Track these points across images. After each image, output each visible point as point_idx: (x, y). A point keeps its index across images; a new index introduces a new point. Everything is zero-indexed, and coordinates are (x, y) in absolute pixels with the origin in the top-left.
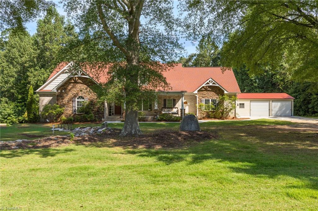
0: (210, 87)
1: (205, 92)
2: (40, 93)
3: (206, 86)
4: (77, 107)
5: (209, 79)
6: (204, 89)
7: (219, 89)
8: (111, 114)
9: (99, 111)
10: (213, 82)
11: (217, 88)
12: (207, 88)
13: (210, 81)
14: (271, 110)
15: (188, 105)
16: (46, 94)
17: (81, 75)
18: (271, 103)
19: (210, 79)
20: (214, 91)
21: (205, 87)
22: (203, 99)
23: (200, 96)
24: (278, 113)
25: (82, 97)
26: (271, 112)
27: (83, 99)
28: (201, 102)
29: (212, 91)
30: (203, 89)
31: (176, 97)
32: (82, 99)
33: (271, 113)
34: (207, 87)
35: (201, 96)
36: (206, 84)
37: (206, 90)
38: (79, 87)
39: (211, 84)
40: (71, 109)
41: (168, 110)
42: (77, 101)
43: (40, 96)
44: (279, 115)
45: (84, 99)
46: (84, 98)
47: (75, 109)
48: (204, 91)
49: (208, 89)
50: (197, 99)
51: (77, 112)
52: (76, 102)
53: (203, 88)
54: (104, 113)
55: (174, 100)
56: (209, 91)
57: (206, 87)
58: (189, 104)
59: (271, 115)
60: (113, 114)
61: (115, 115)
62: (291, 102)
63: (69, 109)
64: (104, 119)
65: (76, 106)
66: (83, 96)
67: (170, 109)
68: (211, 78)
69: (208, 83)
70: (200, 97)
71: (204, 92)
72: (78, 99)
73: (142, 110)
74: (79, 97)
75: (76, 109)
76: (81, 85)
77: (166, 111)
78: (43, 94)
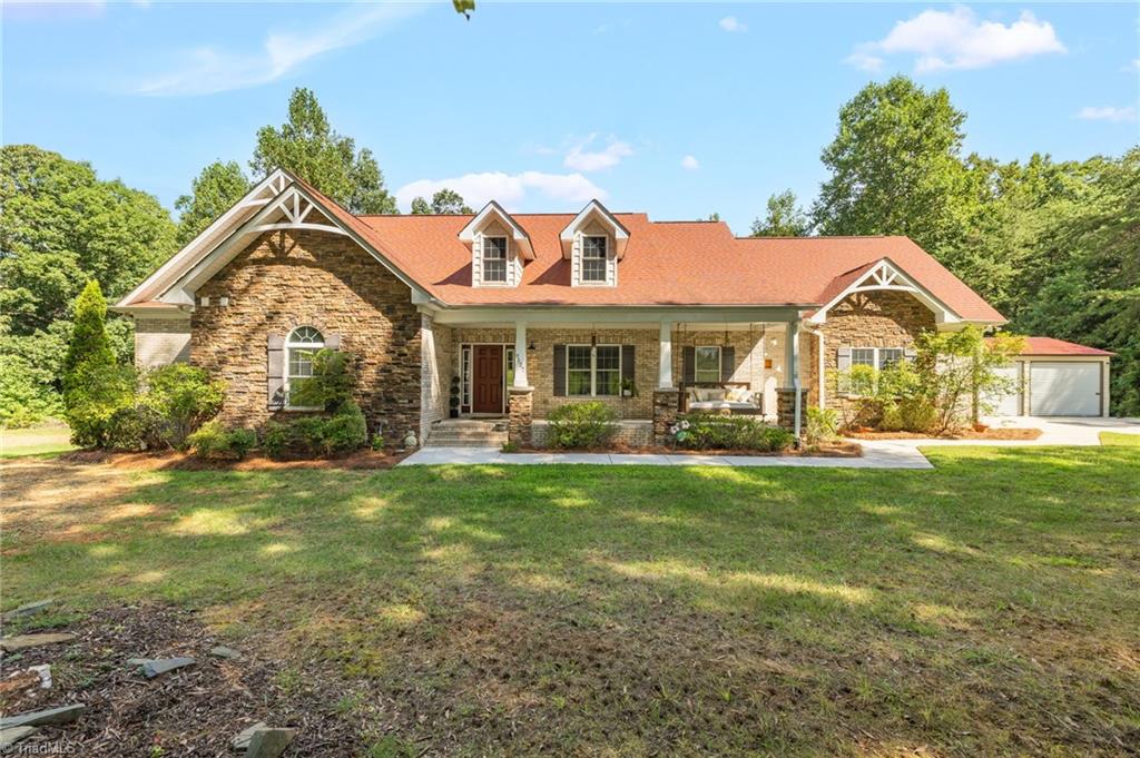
0: (875, 296)
1: (855, 320)
2: (136, 316)
3: (859, 294)
4: (290, 380)
5: (877, 261)
6: (851, 308)
7: (915, 304)
8: (459, 408)
9: (394, 400)
10: (896, 273)
11: (905, 301)
12: (863, 302)
13: (879, 272)
14: (1026, 395)
15: (775, 375)
16: (165, 321)
17: (303, 222)
18: (1026, 369)
19: (883, 264)
20: (894, 312)
21: (854, 299)
22: (846, 346)
23: (831, 336)
24: (1048, 404)
25: (313, 330)
26: (1026, 400)
27: (320, 338)
28: (836, 360)
29: (885, 316)
30: (846, 307)
31: (738, 338)
32: (315, 340)
33: (1026, 405)
34: (864, 299)
35: (837, 338)
36: (863, 284)
37: (858, 309)
38: (301, 283)
39: (884, 285)
40: (263, 390)
41: (709, 395)
42: (291, 350)
43: (138, 329)
44: (1051, 412)
45: (323, 340)
46: (325, 336)
47: (281, 390)
48: (851, 313)
49: (868, 307)
50: (822, 348)
51: (291, 404)
52: (286, 353)
53: (845, 304)
54: (418, 408)
55: (729, 352)
56: (871, 313)
57: (859, 300)
58: (779, 369)
59: (1026, 410)
60: (466, 410)
61: (477, 415)
62: (1098, 366)
63: (253, 388)
64: (417, 436)
65: (286, 374)
66: (317, 324)
67: (714, 387)
68: (885, 258)
69: (871, 281)
70: (834, 341)
71: (850, 317)
72: (295, 338)
73: (593, 393)
74: (302, 330)
75: (287, 387)
76: (309, 271)
77: (700, 398)
78: (151, 321)
